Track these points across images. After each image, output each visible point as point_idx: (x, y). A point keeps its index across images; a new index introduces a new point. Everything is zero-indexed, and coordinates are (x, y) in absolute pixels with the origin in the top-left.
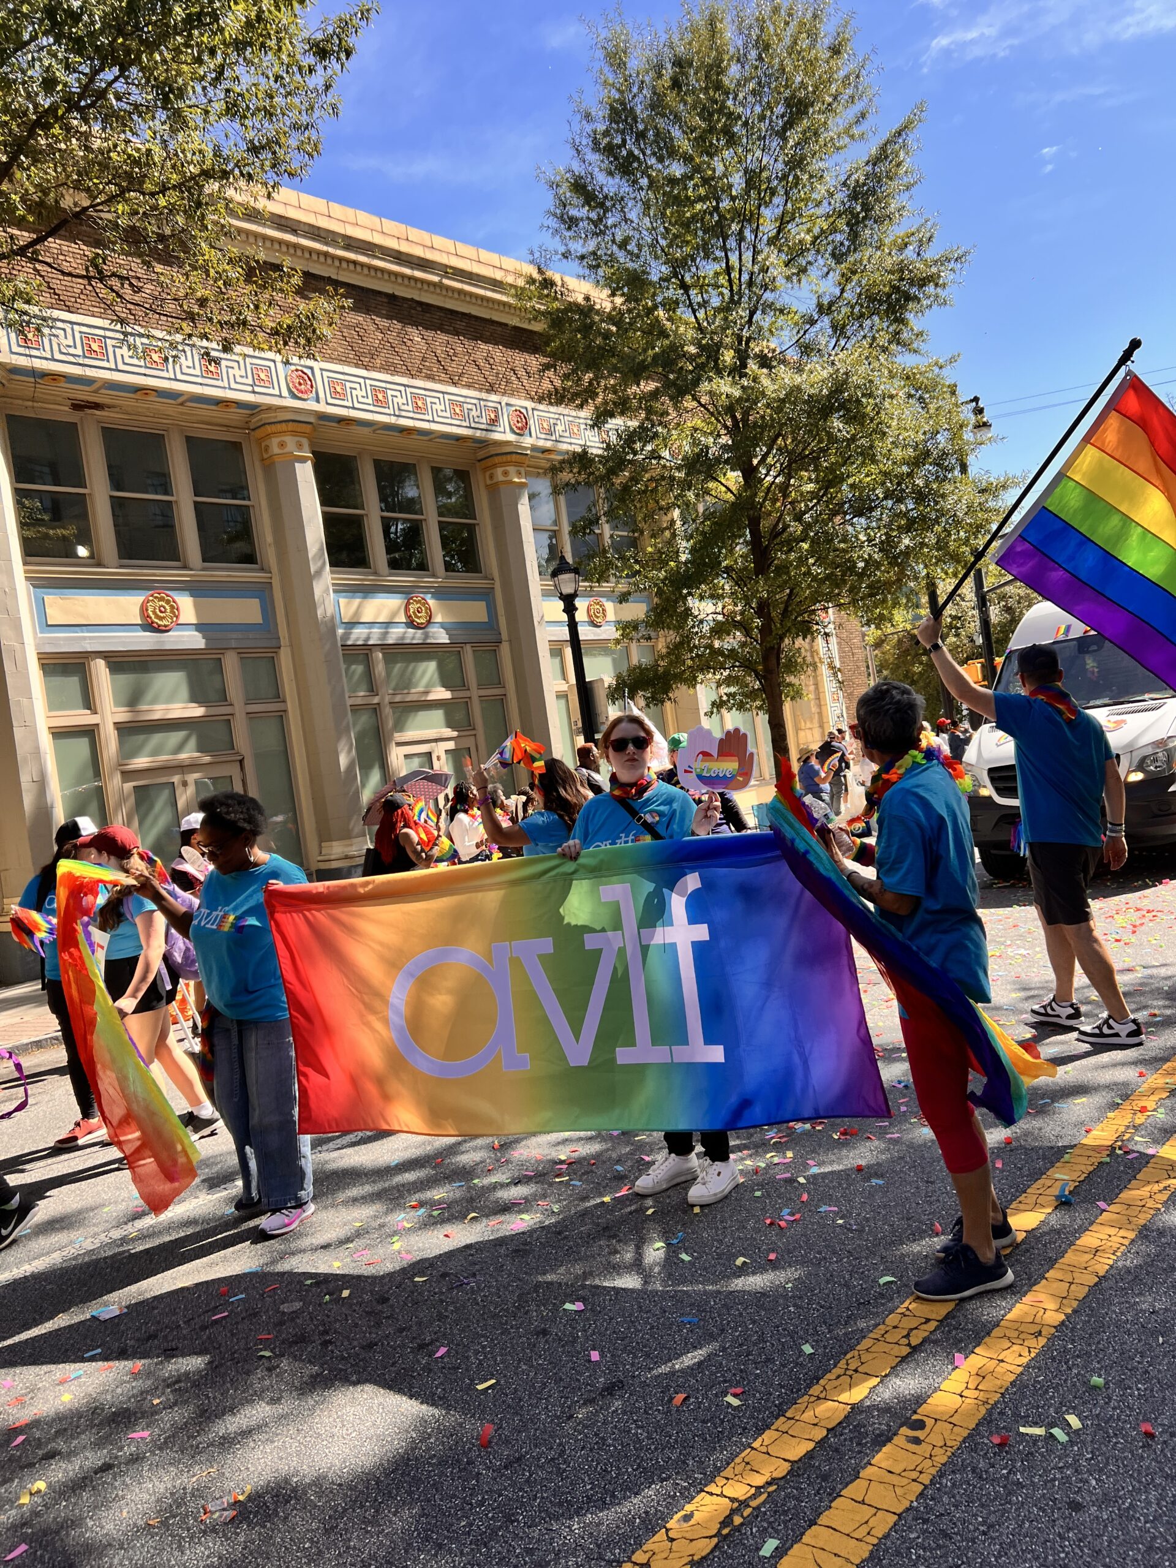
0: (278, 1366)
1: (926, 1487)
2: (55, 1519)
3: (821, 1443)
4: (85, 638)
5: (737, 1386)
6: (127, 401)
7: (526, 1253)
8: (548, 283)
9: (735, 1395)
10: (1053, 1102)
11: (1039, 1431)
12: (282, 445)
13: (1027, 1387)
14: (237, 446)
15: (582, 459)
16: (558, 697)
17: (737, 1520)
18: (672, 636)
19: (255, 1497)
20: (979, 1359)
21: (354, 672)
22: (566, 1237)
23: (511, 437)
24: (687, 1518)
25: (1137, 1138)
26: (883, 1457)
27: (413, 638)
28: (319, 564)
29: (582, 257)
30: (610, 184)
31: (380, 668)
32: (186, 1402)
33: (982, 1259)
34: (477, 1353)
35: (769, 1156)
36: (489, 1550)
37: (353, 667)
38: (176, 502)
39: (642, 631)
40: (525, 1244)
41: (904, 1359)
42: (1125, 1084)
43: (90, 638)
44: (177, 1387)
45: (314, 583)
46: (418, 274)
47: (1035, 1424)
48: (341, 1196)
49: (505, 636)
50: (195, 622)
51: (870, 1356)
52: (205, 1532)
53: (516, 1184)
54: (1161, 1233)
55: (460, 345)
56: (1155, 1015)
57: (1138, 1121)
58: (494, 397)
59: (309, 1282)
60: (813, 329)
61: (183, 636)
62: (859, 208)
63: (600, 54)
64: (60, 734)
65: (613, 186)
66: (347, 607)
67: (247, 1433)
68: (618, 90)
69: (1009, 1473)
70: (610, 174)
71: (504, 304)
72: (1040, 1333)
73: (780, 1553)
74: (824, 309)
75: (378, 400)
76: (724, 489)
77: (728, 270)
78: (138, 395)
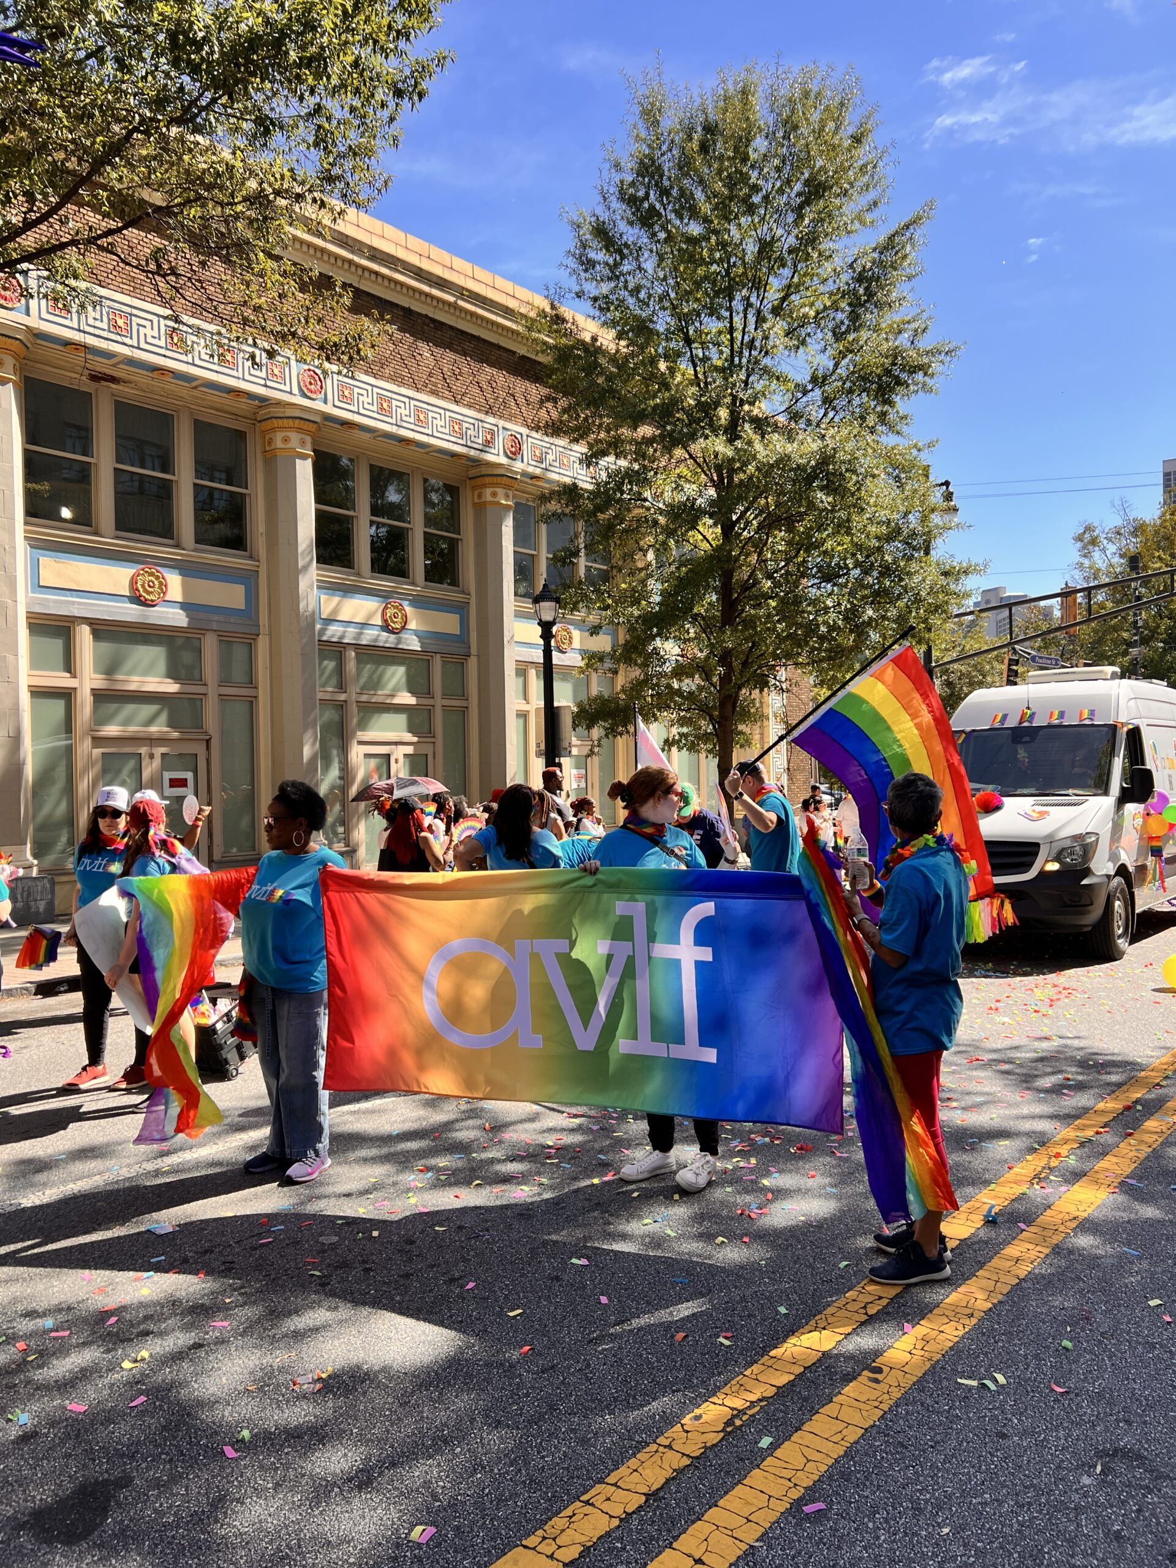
0: (329, 1284)
1: (885, 1413)
2: (163, 1381)
3: (800, 1376)
4: (73, 603)
5: (727, 1330)
6: (142, 378)
7: (530, 1217)
8: (559, 319)
9: (726, 1338)
10: (980, 1141)
11: (974, 1383)
12: (286, 440)
13: (962, 1352)
14: (241, 435)
15: (571, 492)
16: (518, 716)
17: (738, 1422)
18: (636, 673)
19: (334, 1376)
20: (923, 1329)
21: (326, 667)
22: (563, 1208)
23: (503, 460)
24: (698, 1418)
25: (1052, 1177)
26: (850, 1389)
27: (386, 642)
28: (307, 559)
29: (595, 299)
30: (631, 234)
31: (351, 665)
32: (254, 1303)
33: (928, 1255)
34: (501, 1289)
35: (735, 1160)
36: (540, 1427)
37: (326, 662)
38: (177, 482)
39: (608, 664)
40: (528, 1209)
41: (862, 1324)
42: (1042, 1134)
43: (79, 603)
44: (243, 1291)
45: (300, 577)
46: (435, 292)
47: (970, 1378)
48: (352, 1156)
49: (474, 650)
50: (180, 600)
51: (835, 1319)
52: (298, 1398)
53: (511, 1161)
54: (1071, 1252)
55: (466, 365)
56: (1068, 1079)
57: (1053, 1164)
58: (491, 419)
59: (340, 1222)
60: (805, 399)
61: (167, 613)
62: (861, 291)
63: (637, 110)
64: (39, 693)
65: (633, 235)
66: (328, 604)
67: (316, 1330)
68: (649, 146)
69: (950, 1408)
70: (631, 223)
71: (513, 331)
72: (972, 1315)
73: (774, 1447)
74: (818, 380)
75: (382, 409)
76: (701, 537)
77: (731, 330)
78: (155, 374)
